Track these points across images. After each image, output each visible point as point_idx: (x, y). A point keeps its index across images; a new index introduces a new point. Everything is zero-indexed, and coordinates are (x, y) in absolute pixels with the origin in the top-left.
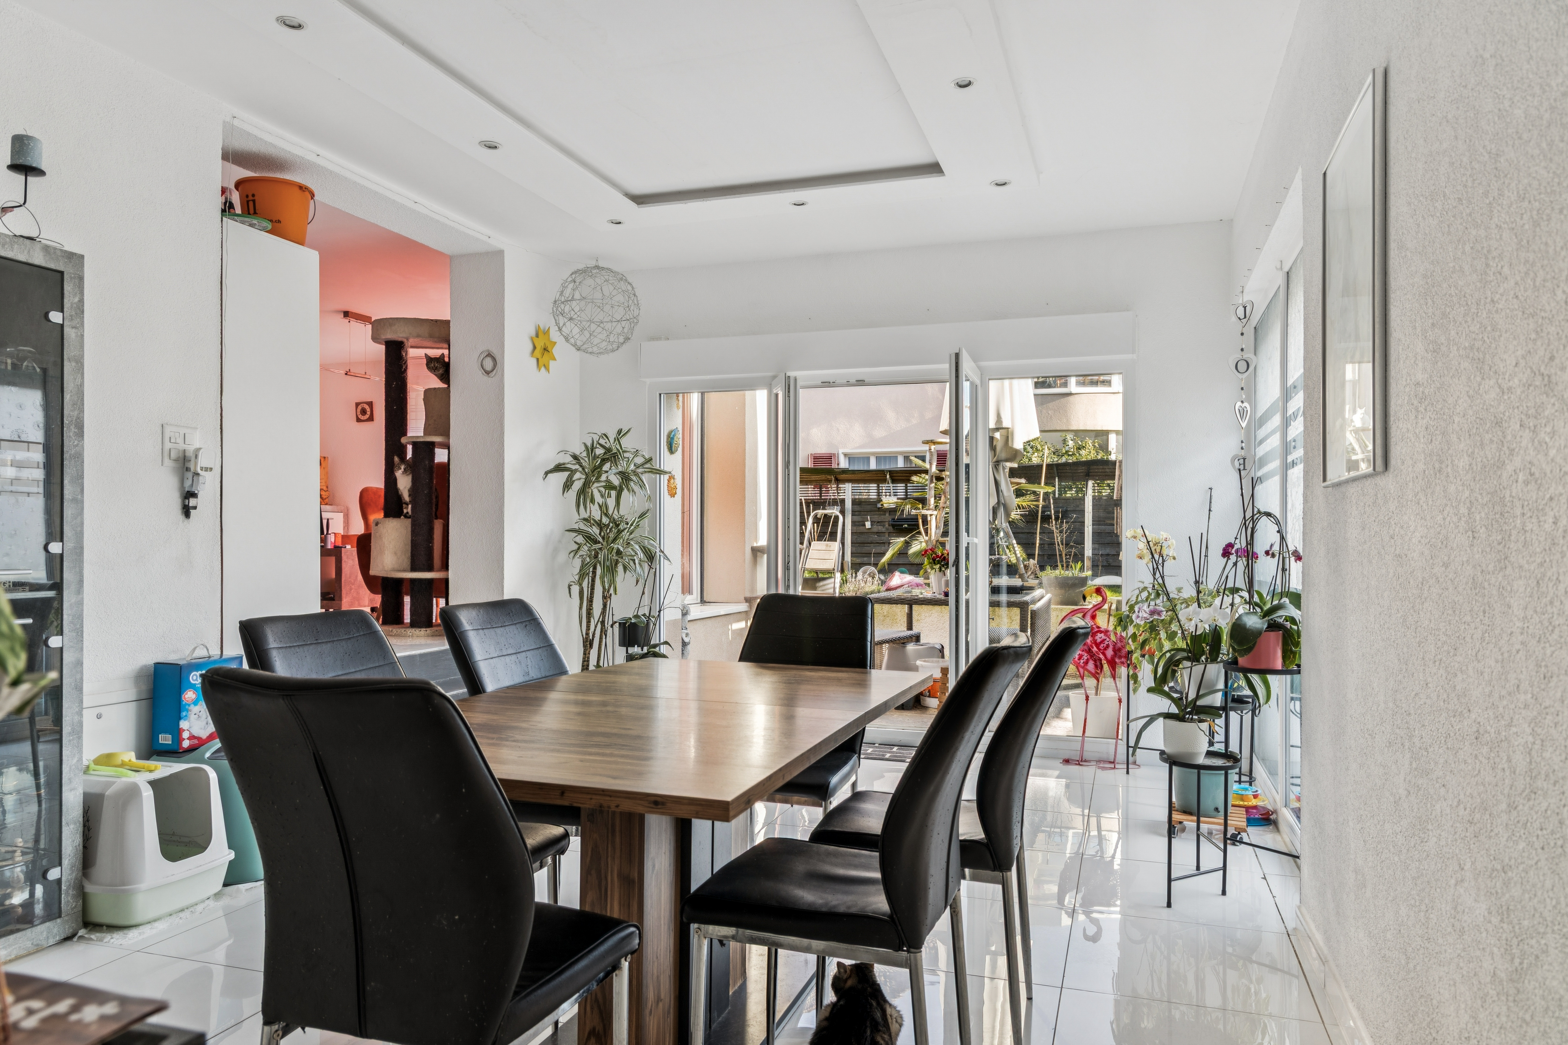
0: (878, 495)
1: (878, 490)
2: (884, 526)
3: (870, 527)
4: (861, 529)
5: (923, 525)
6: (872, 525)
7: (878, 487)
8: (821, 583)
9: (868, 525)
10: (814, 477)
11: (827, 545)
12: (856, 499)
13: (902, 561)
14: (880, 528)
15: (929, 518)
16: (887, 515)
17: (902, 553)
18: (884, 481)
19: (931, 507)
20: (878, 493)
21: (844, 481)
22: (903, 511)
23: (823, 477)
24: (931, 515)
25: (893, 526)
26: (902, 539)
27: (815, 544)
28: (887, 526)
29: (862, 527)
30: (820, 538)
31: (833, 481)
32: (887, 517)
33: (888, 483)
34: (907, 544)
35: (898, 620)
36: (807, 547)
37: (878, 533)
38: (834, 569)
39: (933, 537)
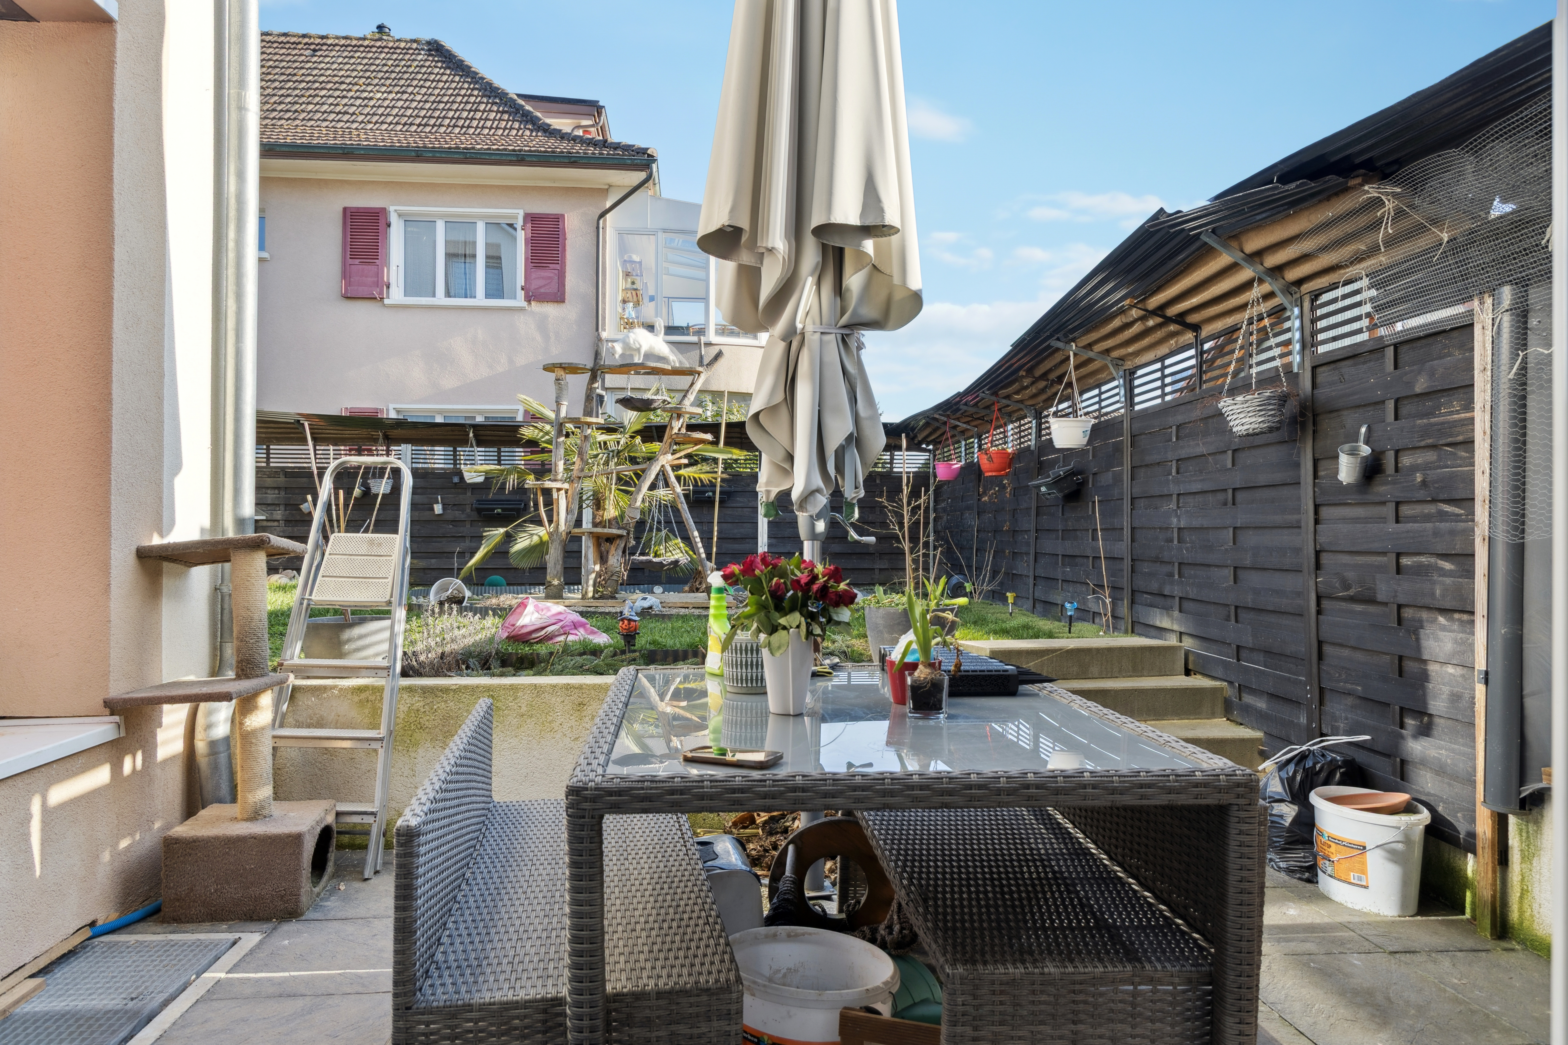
0: (455, 464)
1: (455, 455)
2: (463, 511)
3: (441, 512)
4: (426, 515)
5: (545, 505)
6: (444, 509)
7: (455, 451)
8: (357, 631)
9: (438, 509)
10: (348, 433)
11: (371, 542)
12: (417, 469)
13: (499, 563)
14: (458, 514)
15: (555, 495)
16: (469, 494)
17: (501, 551)
18: (465, 442)
19: (559, 477)
20: (455, 460)
21: (399, 441)
22: (504, 484)
23: (363, 432)
24: (559, 490)
25: (479, 511)
26: (502, 530)
27: (340, 539)
28: (468, 511)
29: (428, 513)
30: (353, 526)
31: (381, 440)
32: (469, 498)
33: (472, 446)
34: (509, 538)
35: (555, 725)
36: (317, 546)
37: (454, 522)
38: (389, 603)
39: (562, 527)
